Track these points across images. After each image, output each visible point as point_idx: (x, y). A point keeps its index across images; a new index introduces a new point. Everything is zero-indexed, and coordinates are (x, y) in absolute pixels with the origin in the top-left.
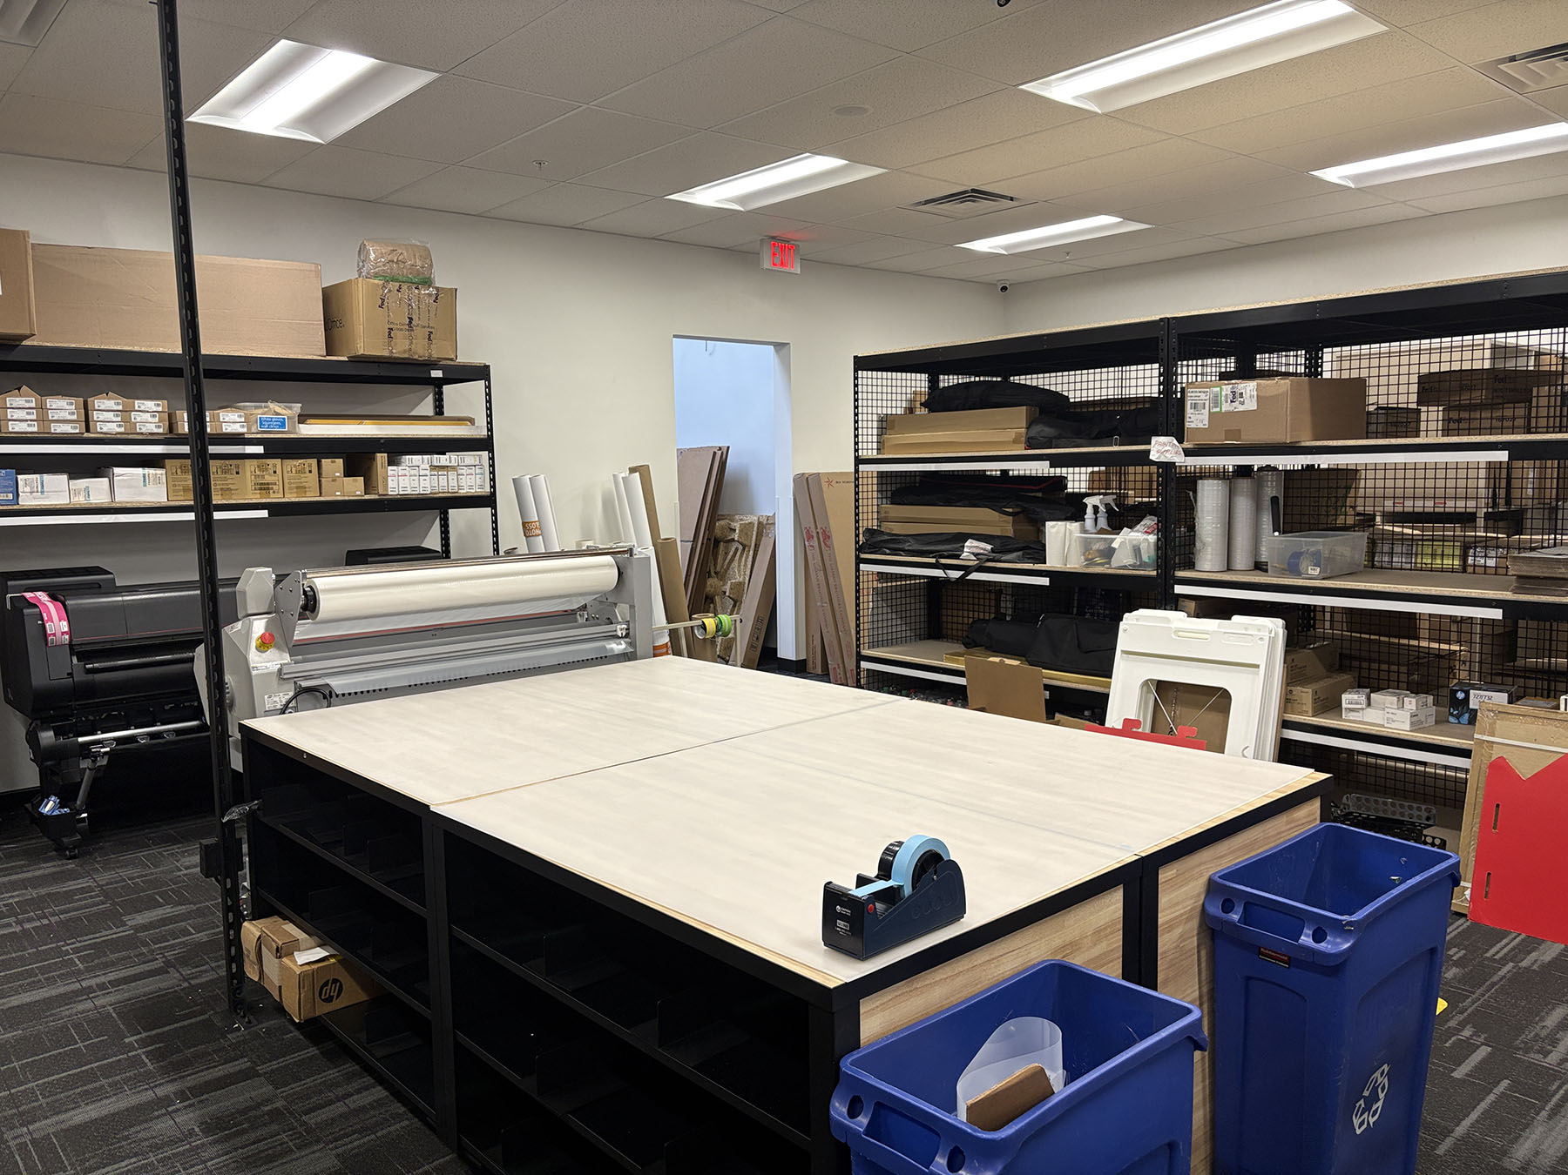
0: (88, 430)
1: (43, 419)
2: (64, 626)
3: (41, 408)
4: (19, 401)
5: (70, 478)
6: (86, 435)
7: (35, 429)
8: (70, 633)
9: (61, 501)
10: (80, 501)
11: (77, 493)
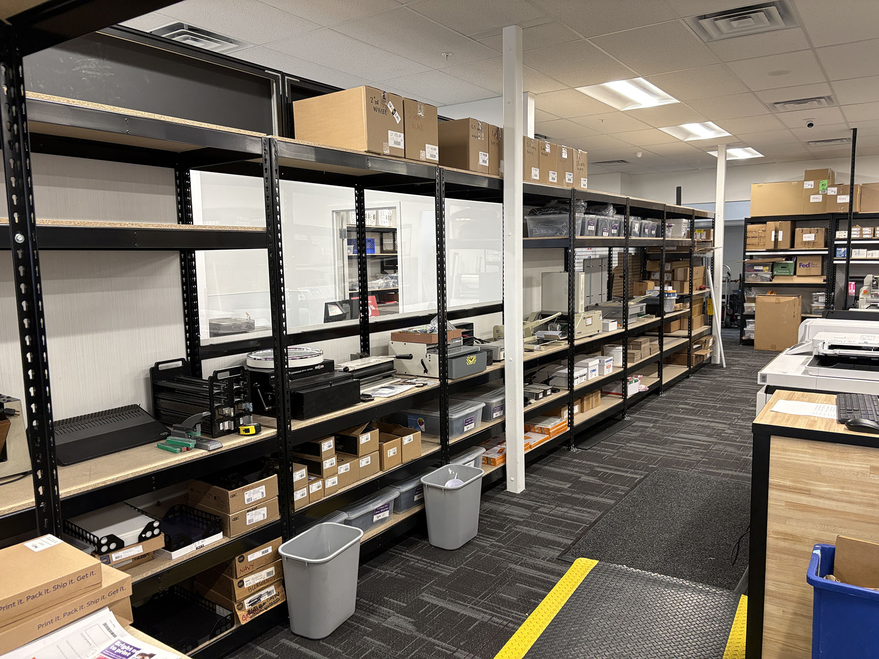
0: (874, 236)
1: (861, 234)
2: (854, 291)
3: (861, 231)
4: (856, 229)
5: (867, 250)
6: (873, 238)
7: (859, 237)
8: (855, 293)
9: (864, 257)
10: (869, 257)
11: (869, 254)
